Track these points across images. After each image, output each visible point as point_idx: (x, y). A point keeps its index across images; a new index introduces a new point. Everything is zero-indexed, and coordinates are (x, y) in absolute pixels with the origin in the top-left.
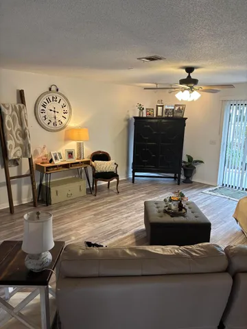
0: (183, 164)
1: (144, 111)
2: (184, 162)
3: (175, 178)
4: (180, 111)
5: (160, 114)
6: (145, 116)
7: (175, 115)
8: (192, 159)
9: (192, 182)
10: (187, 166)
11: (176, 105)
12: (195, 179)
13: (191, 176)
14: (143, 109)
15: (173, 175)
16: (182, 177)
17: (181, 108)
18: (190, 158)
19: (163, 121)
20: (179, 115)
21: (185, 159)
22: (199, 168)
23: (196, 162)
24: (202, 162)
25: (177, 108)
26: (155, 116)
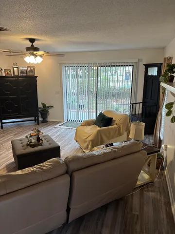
0: (39, 110)
1: (3, 71)
2: (40, 108)
3: (35, 120)
4: (31, 71)
5: (16, 73)
6: (4, 75)
7: (28, 74)
8: (45, 105)
9: (47, 122)
10: (42, 111)
11: (28, 67)
12: (49, 119)
13: (46, 117)
14: (2, 69)
15: (33, 118)
16: (40, 119)
17: (32, 69)
18: (44, 105)
19: (20, 78)
20: (31, 74)
21: (40, 105)
22: (51, 111)
23: (49, 107)
24: (52, 107)
25: (29, 69)
26: (13, 75)
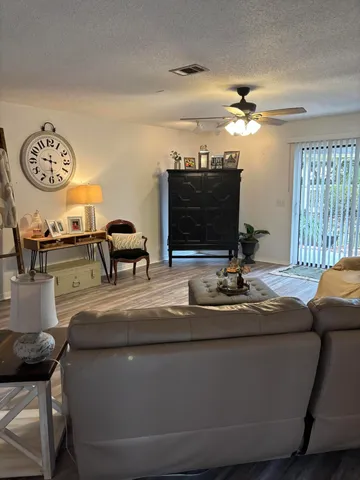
0: (241, 237)
1: (182, 162)
2: (242, 234)
3: (230, 257)
4: (232, 160)
5: (204, 165)
6: (183, 168)
7: (225, 166)
8: (252, 228)
9: (254, 262)
10: (246, 239)
11: (226, 153)
12: (257, 258)
13: (253, 253)
14: (180, 158)
15: (226, 253)
16: (241, 257)
17: (234, 155)
18: (250, 229)
19: (209, 174)
20: (231, 166)
21: (242, 229)
22: (263, 241)
23: (259, 232)
24: (266, 232)
25: (228, 157)
26: (197, 168)
